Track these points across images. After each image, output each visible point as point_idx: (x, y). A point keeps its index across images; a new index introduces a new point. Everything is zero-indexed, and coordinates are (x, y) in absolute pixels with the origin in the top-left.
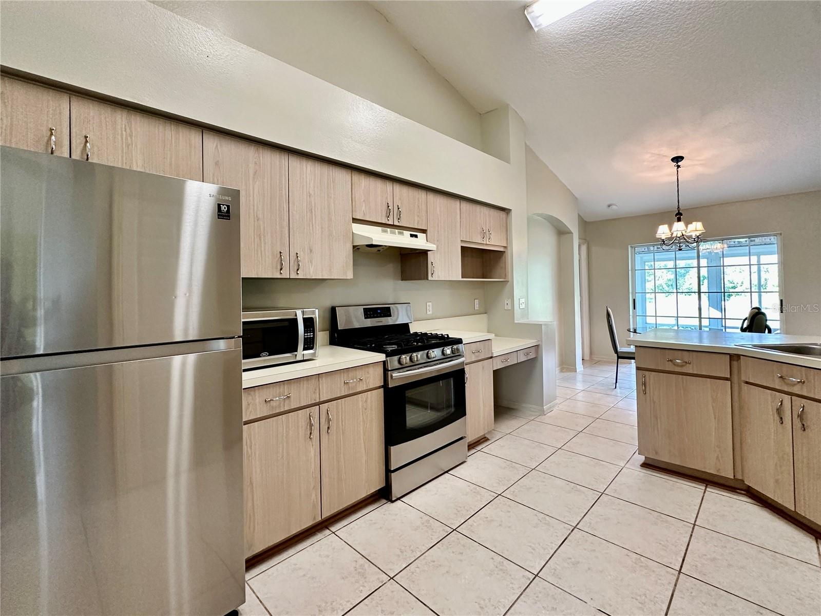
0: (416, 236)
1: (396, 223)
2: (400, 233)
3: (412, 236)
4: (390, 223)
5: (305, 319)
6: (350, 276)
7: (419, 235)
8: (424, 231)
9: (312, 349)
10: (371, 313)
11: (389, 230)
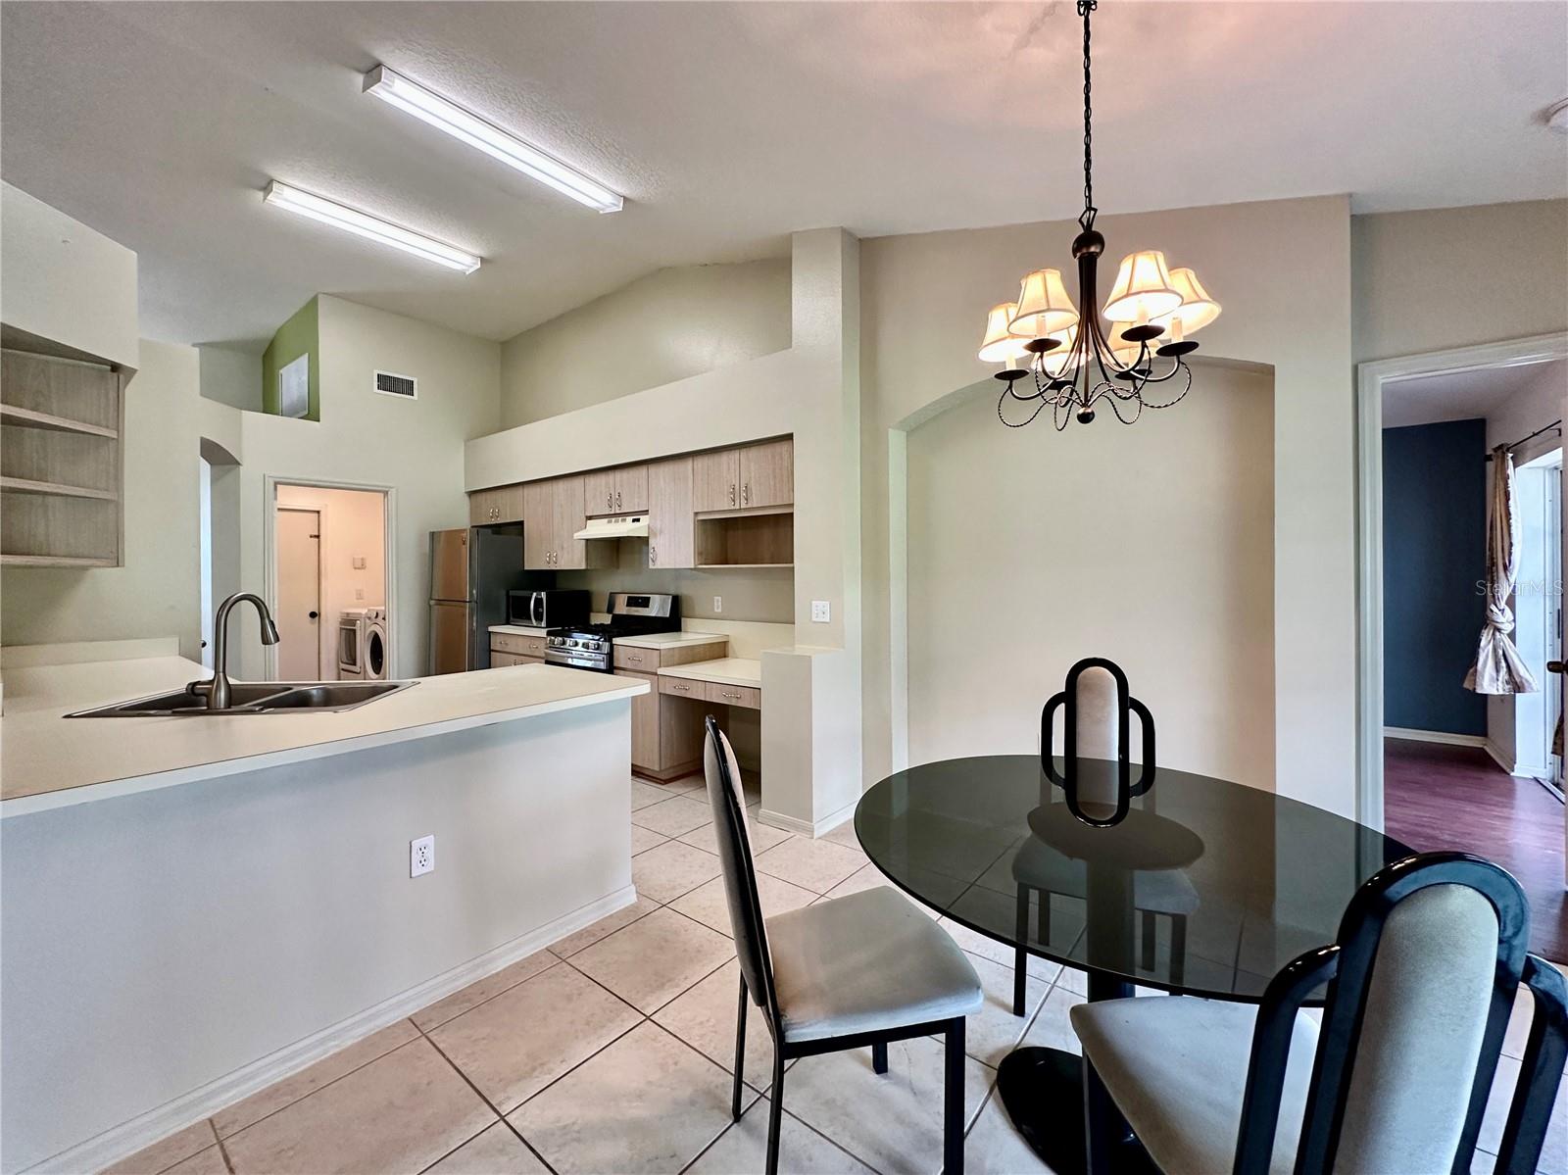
0: (638, 520)
1: (619, 510)
2: (622, 520)
3: (634, 521)
4: (612, 513)
5: (536, 599)
6: (583, 567)
7: (642, 518)
8: (646, 512)
9: (542, 620)
10: (633, 602)
11: (613, 520)
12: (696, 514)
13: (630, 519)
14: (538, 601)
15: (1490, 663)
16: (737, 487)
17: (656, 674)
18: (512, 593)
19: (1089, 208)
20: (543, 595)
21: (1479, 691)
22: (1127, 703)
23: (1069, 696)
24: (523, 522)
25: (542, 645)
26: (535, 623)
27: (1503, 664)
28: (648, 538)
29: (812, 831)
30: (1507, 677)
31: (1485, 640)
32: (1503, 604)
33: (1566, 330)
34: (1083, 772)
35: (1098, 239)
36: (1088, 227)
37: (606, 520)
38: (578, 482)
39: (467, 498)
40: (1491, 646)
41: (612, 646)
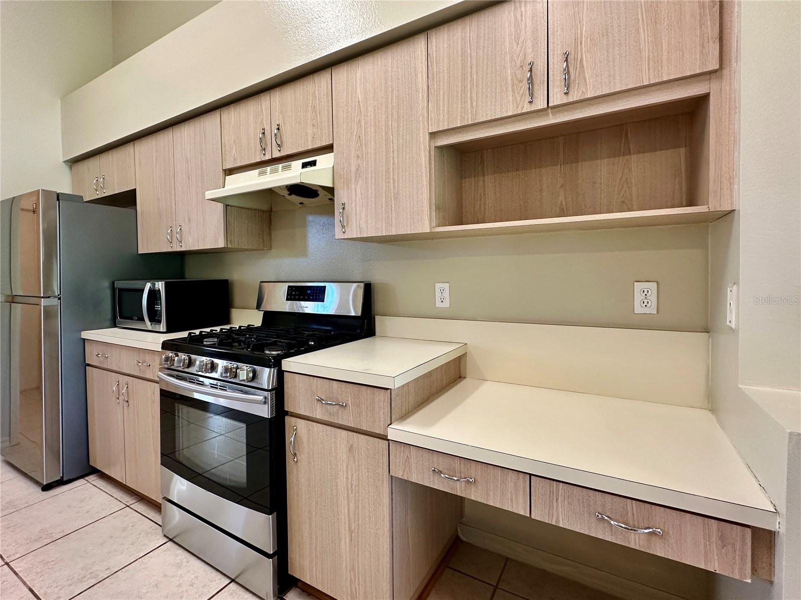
0: (313, 163)
1: (277, 154)
2: (284, 168)
3: (305, 165)
4: (268, 157)
5: (150, 291)
6: (221, 244)
7: (320, 159)
8: (329, 148)
9: (160, 322)
10: (297, 293)
11: (269, 168)
12: (433, 135)
13: (297, 164)
14: (154, 294)
16: (540, 67)
17: (384, 438)
18: (120, 284)
20: (160, 285)
24: (135, 190)
25: (156, 362)
26: (148, 325)
28: (333, 187)
37: (257, 171)
38: (211, 123)
39: (65, 169)
41: (281, 375)
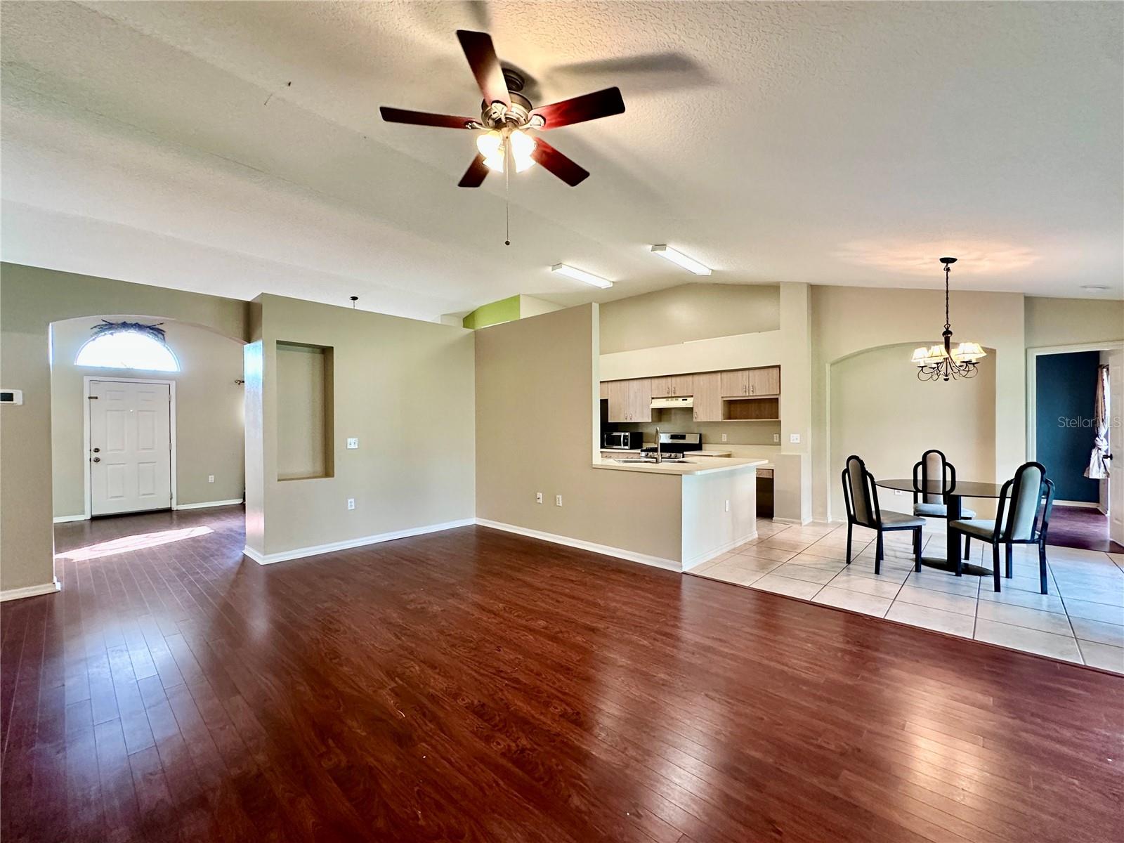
0: (686, 400)
1: (673, 395)
2: (676, 400)
4: (669, 396)
5: (624, 436)
6: (650, 421)
7: (689, 399)
8: (692, 396)
9: (627, 446)
10: (674, 437)
11: (669, 400)
12: (722, 397)
13: (681, 399)
15: (1096, 464)
16: (747, 386)
19: (948, 324)
20: (628, 434)
21: (1090, 477)
22: (945, 464)
23: (924, 463)
24: (607, 400)
26: (622, 447)
27: (1102, 464)
28: (692, 408)
29: (801, 523)
30: (1104, 471)
31: (1094, 452)
32: (1102, 437)
33: (1122, 340)
34: (929, 484)
35: (951, 333)
36: (947, 329)
37: (666, 400)
38: (647, 382)
40: (1096, 457)
41: (684, 455)
